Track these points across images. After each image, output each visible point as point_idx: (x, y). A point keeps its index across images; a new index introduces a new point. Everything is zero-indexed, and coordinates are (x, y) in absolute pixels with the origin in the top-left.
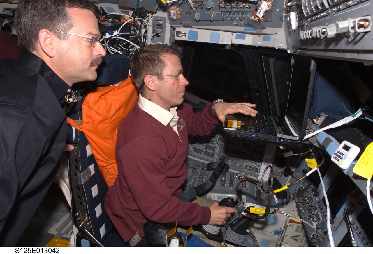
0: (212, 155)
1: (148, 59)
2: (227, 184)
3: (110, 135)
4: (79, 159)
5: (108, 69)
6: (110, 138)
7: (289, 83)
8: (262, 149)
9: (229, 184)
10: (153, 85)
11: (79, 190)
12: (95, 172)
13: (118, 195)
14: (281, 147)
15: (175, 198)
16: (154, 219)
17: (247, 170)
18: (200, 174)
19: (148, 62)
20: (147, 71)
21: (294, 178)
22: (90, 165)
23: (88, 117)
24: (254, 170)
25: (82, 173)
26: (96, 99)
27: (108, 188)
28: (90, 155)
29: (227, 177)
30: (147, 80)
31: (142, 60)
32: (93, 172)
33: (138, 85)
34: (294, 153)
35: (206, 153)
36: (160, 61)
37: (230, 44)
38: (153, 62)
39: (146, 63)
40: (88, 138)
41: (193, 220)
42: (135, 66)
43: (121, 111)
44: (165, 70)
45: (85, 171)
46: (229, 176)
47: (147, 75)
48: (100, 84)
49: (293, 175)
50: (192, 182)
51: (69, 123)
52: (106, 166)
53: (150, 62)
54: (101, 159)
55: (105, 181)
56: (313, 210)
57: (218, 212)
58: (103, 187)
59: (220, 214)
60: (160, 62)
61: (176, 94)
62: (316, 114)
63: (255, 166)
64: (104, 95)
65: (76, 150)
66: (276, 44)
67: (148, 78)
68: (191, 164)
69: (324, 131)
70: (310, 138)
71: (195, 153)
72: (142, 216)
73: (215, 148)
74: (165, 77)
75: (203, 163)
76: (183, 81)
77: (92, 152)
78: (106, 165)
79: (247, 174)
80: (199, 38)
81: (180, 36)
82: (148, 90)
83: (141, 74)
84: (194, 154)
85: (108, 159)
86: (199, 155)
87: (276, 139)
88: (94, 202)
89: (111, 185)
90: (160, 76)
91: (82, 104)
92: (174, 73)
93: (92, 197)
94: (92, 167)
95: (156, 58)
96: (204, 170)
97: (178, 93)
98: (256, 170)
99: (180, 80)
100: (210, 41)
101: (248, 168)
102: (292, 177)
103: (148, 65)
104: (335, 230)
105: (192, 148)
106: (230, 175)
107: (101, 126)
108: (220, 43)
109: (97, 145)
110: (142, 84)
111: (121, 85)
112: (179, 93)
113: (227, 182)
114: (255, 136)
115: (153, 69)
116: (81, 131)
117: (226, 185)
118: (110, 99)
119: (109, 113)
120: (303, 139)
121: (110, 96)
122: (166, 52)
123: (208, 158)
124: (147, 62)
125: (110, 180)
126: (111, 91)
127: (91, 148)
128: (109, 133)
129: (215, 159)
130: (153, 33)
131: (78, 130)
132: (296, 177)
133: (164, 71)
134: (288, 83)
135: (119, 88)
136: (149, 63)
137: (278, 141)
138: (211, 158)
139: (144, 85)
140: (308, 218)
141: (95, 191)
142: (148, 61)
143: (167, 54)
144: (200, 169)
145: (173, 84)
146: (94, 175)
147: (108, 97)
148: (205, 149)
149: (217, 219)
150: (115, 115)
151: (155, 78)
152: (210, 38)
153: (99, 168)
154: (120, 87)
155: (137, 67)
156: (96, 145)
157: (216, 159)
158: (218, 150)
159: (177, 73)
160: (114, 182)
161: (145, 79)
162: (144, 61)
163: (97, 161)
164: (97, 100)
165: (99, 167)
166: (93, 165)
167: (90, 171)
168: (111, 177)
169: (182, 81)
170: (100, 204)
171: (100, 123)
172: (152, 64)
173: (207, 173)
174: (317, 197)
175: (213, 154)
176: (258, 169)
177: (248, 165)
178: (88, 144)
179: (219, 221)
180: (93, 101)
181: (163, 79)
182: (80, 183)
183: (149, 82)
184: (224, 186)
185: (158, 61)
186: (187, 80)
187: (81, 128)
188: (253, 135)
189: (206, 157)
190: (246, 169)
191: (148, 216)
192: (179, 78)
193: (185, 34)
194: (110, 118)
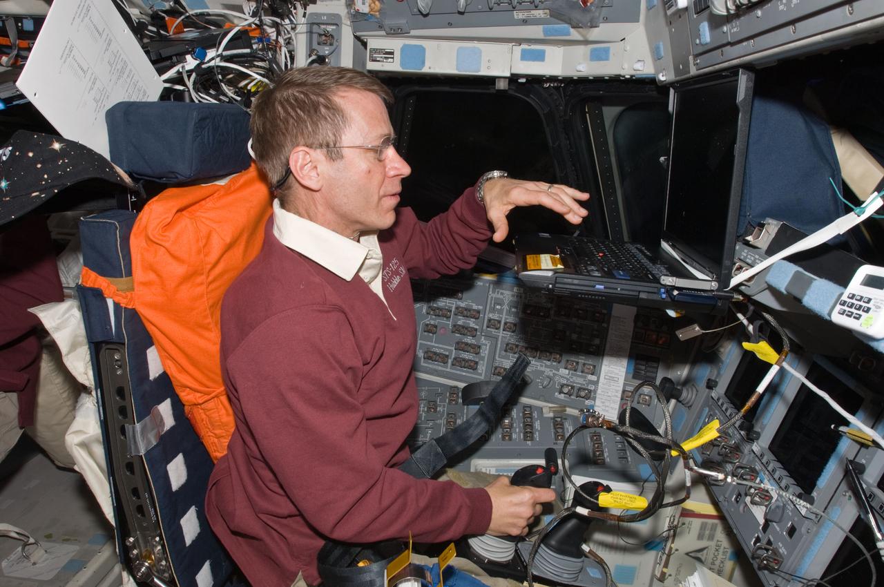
0: (473, 366)
1: (301, 105)
2: (517, 435)
3: (212, 318)
4: (129, 388)
5: (198, 137)
6: (212, 326)
7: (668, 160)
8: (597, 341)
9: (522, 435)
10: (313, 174)
11: (132, 472)
12: (175, 420)
13: (241, 480)
14: (672, 313)
15: (395, 472)
16: (342, 533)
17: (563, 395)
18: (448, 414)
19: (299, 111)
20: (296, 137)
21: (683, 404)
22: (159, 403)
23: (150, 268)
24: (583, 394)
25: (138, 426)
26: (168, 218)
27: (214, 464)
28: (157, 375)
29: (515, 417)
30: (296, 162)
31: (283, 107)
32: (169, 422)
33: (275, 177)
34: (702, 328)
35: (457, 361)
36: (333, 108)
37: (508, 75)
38: (312, 111)
39: (293, 113)
40: (151, 328)
41: (448, 525)
42: (263, 124)
43: (238, 251)
44: (345, 135)
45: (147, 419)
46: (521, 415)
47: (298, 145)
48: (177, 178)
49: (681, 399)
50: (429, 435)
51: (96, 287)
52: (203, 403)
53: (304, 112)
54: (190, 385)
55: (202, 443)
56: (748, 477)
57: (511, 501)
58: (200, 463)
59: (516, 505)
60: (332, 111)
61: (376, 198)
62: (749, 222)
63: (584, 385)
64: (189, 209)
65: (119, 363)
66: (626, 66)
67: (301, 155)
68: (422, 390)
69: (785, 259)
70: (744, 283)
71: (429, 363)
72: (307, 530)
73: (479, 347)
74: (346, 152)
75: (451, 387)
76: (397, 166)
77: (163, 364)
78: (203, 401)
79: (565, 407)
80: (427, 64)
81: (379, 61)
82: (301, 189)
83: (281, 147)
84: (427, 367)
85: (209, 383)
86: (440, 368)
87: (658, 293)
88: (176, 503)
89: (219, 455)
90: (333, 151)
91: (130, 233)
92: (370, 142)
93: (171, 488)
94: (165, 408)
95: (322, 100)
96: (457, 403)
97: (380, 199)
98: (586, 395)
99: (387, 161)
100: (457, 69)
101: (566, 390)
102: (679, 401)
103: (299, 120)
104: (818, 521)
105: (421, 351)
106: (523, 412)
107: (185, 293)
108: (484, 72)
109: (177, 346)
110: (284, 174)
111: (234, 184)
112: (384, 199)
113: (517, 430)
114: (602, 287)
115: (313, 131)
116: (130, 307)
117: (514, 436)
118: (206, 218)
119: (206, 255)
120: (729, 286)
121: (205, 212)
122: (350, 86)
123: (464, 374)
124: (297, 112)
125: (216, 440)
126: (208, 199)
127: (161, 356)
128: (208, 311)
129: (481, 374)
130: (310, 56)
131: (123, 305)
132: (687, 403)
133: (343, 137)
134: (662, 159)
135: (228, 190)
136: (302, 114)
137: (664, 296)
138: (471, 373)
139: (289, 175)
140: (736, 499)
141: (177, 471)
142: (300, 109)
143: (352, 90)
144: (445, 402)
145: (369, 172)
146: (172, 428)
147: (198, 214)
148: (454, 351)
149: (511, 520)
150: (222, 260)
151: (319, 155)
152: (457, 61)
153: (186, 411)
154: (232, 189)
155: (268, 126)
156: (173, 347)
157: (483, 374)
158: (487, 352)
159: (378, 143)
160: (228, 445)
161: (291, 157)
162: (290, 110)
163: (178, 390)
164: (170, 219)
165: (186, 408)
166: (168, 402)
167: (162, 419)
168: (218, 432)
169: (393, 165)
170: (194, 507)
171: (181, 283)
172: (310, 116)
173: (465, 411)
174: (755, 443)
175: (476, 363)
176: (590, 391)
177: (565, 382)
178: (152, 344)
179: (514, 525)
180: (161, 222)
181: (342, 157)
182: (133, 454)
183: (302, 168)
184: (510, 439)
185: (326, 107)
186: (405, 164)
187: (131, 300)
188: (598, 286)
189: (458, 372)
190: (561, 392)
191: (325, 527)
192: (383, 157)
193: (392, 53)
194: (207, 270)
